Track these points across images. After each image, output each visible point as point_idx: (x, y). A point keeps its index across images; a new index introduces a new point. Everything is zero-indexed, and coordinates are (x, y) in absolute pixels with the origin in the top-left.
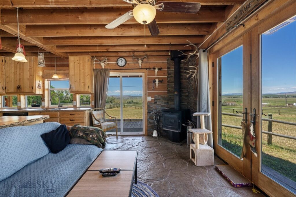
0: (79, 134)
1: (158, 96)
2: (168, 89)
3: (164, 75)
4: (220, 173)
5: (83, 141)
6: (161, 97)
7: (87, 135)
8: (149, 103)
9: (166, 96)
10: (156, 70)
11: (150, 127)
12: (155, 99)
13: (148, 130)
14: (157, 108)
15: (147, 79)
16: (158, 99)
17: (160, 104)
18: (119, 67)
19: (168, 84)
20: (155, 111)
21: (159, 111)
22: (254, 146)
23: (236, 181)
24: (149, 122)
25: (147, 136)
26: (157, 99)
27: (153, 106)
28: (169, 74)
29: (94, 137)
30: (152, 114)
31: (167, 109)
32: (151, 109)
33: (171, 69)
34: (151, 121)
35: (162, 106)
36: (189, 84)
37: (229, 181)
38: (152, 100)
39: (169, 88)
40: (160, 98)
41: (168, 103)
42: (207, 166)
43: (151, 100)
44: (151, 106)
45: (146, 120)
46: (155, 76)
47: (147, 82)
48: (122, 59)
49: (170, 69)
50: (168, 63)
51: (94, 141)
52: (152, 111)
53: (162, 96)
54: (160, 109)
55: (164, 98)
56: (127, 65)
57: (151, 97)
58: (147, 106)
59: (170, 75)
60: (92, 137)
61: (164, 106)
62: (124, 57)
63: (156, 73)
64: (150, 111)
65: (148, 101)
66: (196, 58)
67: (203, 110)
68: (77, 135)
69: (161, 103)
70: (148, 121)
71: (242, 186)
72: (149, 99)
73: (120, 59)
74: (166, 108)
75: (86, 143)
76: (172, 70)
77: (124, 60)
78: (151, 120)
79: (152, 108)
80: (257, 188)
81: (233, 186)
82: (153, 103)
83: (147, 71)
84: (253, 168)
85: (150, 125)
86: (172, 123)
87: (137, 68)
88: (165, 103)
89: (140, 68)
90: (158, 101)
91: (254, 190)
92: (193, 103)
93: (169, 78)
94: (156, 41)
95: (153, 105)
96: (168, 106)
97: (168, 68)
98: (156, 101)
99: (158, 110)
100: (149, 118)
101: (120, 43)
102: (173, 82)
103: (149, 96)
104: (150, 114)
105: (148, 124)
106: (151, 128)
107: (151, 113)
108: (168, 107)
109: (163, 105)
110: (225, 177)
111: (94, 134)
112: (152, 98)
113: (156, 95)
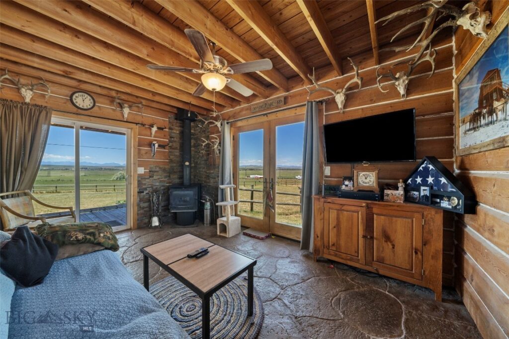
0: (74, 237)
1: (156, 167)
2: (169, 157)
3: (165, 137)
4: (249, 235)
5: (84, 248)
6: (160, 168)
7: (92, 235)
8: (141, 179)
9: (167, 167)
10: (154, 129)
11: (142, 214)
12: (150, 171)
13: (138, 220)
14: (154, 184)
15: (137, 140)
16: (155, 172)
17: (159, 179)
18: (76, 109)
19: (170, 150)
20: (151, 188)
21: (157, 188)
22: (272, 205)
23: (262, 235)
24: (140, 207)
25: (136, 229)
26: (152, 171)
27: (147, 182)
28: (171, 137)
29: (108, 235)
30: (145, 193)
31: (167, 185)
32: (144, 187)
33: (175, 131)
34: (143, 205)
35: (161, 181)
36: (196, 154)
37: (258, 238)
38: (145, 172)
39: (171, 157)
40: (158, 169)
41: (169, 176)
42: (236, 235)
43: (143, 173)
44: (144, 182)
45: (135, 205)
46: (151, 137)
47: (137, 144)
48: (86, 95)
49: (173, 131)
50: (170, 122)
51: (110, 241)
52: (146, 189)
53: (161, 166)
54: (157, 186)
55: (164, 170)
56: (95, 108)
57: (143, 168)
58: (137, 182)
59: (173, 139)
60: (104, 235)
61: (164, 181)
62: (92, 94)
63: (153, 133)
64: (141, 190)
65: (138, 174)
66: (210, 126)
67: (226, 183)
68: (72, 239)
69: (159, 177)
70: (138, 205)
71: (267, 237)
72: (141, 170)
73: (80, 94)
74: (167, 183)
75: (90, 250)
76: (175, 133)
77: (89, 97)
78: (144, 203)
79: (145, 184)
80: (274, 235)
81: (262, 239)
82: (146, 177)
83: (137, 127)
84: (271, 222)
85: (142, 211)
86: (185, 201)
87: (118, 119)
88: (166, 177)
89: (125, 120)
90: (155, 174)
91: (273, 237)
92: (204, 176)
93: (172, 142)
94: (174, 93)
95: (147, 180)
96: (170, 181)
97: (170, 129)
98: (151, 173)
99: (155, 187)
100: (140, 201)
101: (113, 76)
102: (177, 149)
103: (140, 166)
104: (142, 194)
105: (138, 211)
106: (142, 216)
107: (143, 192)
108: (170, 183)
109: (162, 179)
110: (254, 237)
111: (105, 231)
112: (145, 169)
113: (152, 166)
